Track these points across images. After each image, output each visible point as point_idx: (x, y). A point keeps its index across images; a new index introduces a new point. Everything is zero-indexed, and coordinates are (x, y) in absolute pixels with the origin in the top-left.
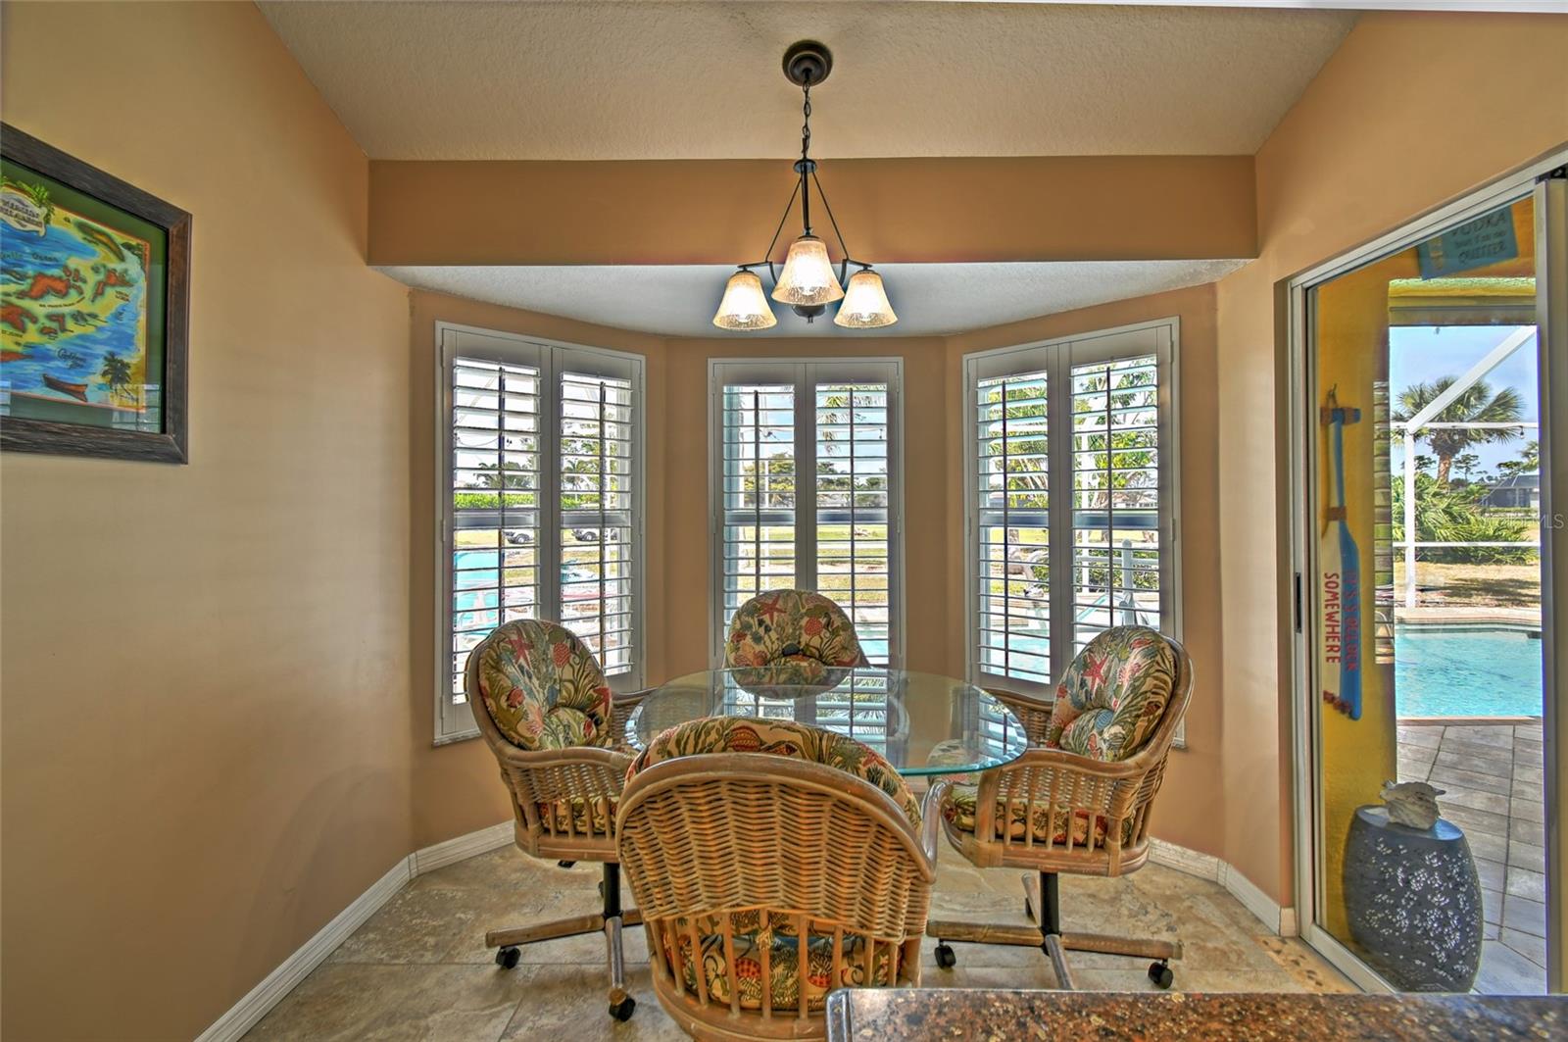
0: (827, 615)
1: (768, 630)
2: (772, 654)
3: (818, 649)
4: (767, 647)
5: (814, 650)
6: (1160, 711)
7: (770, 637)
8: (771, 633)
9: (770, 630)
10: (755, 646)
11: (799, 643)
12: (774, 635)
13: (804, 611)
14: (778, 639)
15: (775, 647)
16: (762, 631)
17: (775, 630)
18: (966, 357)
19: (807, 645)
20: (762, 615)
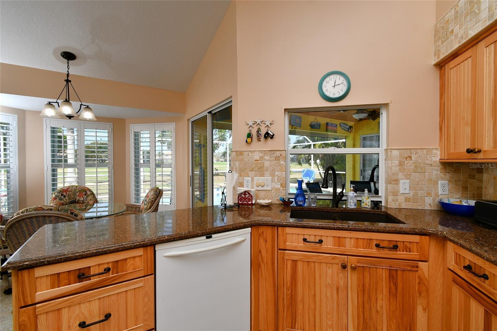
0: (86, 192)
1: (65, 197)
2: (66, 203)
3: (82, 201)
4: (64, 201)
5: (81, 201)
6: (153, 202)
7: (65, 198)
8: (66, 198)
9: (66, 197)
10: (60, 201)
11: (76, 200)
12: (67, 198)
13: (78, 191)
14: (68, 199)
15: (67, 201)
16: (63, 197)
17: (67, 197)
18: (131, 125)
19: (79, 200)
20: (63, 193)
